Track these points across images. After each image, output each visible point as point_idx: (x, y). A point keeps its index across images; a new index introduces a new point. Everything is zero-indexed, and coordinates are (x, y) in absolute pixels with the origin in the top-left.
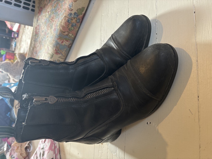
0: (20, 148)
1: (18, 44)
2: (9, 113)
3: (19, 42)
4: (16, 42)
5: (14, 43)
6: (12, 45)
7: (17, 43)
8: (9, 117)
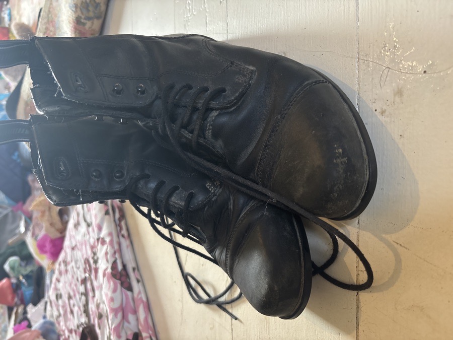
0: (47, 213)
1: (15, 13)
2: (16, 154)
3: (16, 7)
4: (10, 9)
5: (7, 12)
6: (4, 18)
7: (12, 10)
8: (19, 161)
